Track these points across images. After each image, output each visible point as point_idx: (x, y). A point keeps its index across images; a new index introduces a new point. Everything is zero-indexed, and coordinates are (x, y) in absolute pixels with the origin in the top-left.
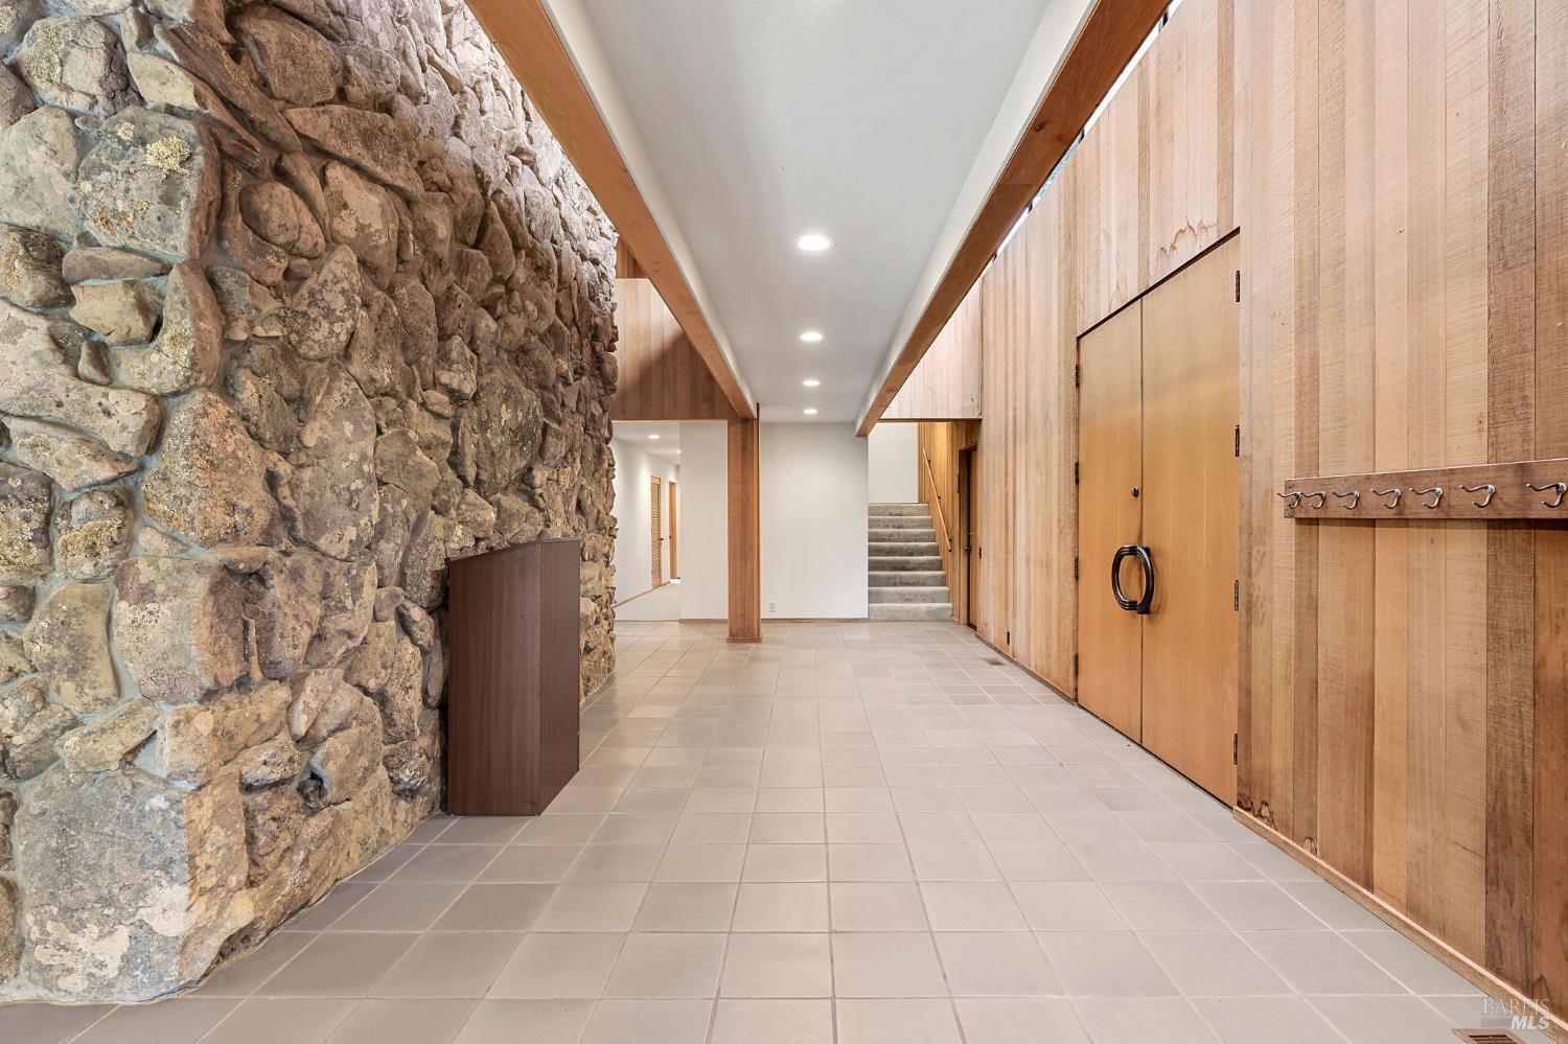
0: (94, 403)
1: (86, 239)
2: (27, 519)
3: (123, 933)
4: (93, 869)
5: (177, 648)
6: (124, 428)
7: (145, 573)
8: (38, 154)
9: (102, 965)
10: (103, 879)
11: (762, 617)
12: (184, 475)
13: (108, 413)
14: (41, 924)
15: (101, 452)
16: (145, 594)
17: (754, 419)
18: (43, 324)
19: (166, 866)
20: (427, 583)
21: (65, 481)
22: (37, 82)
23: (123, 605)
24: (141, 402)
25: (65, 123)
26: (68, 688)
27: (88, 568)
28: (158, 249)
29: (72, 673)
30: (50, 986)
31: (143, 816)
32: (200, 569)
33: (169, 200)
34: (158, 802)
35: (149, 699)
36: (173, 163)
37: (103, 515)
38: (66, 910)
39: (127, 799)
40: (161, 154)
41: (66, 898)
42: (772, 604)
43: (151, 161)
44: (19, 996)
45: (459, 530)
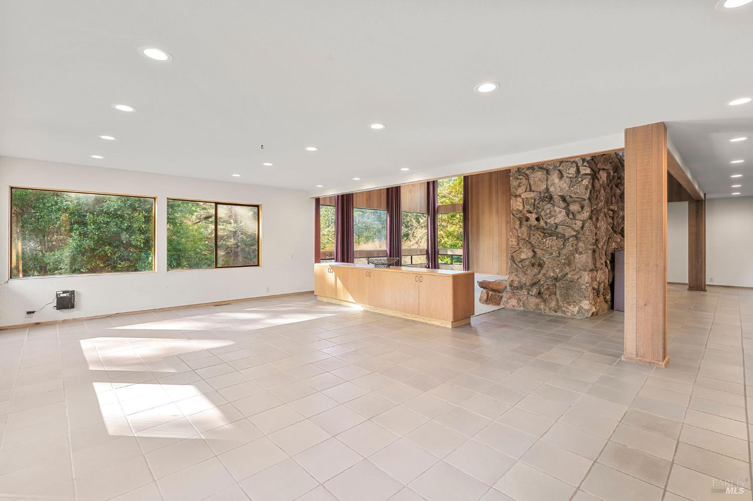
0: (573, 223)
1: (571, 197)
2: (562, 241)
3: (577, 307)
4: (572, 296)
5: (587, 262)
6: (578, 226)
7: (581, 250)
8: (565, 185)
9: (573, 312)
10: (574, 298)
11: (706, 284)
12: (587, 234)
13: (576, 224)
14: (563, 304)
15: (575, 230)
16: (581, 253)
17: (702, 200)
18: (565, 211)
19: (585, 297)
20: (610, 255)
21: (567, 235)
22: (563, 173)
23: (577, 255)
24: (581, 222)
25: (569, 179)
26: (568, 268)
27: (571, 249)
28: (584, 197)
29: (568, 265)
30: (565, 314)
31: (581, 289)
32: (590, 249)
33: (586, 189)
34: (584, 287)
35: (581, 270)
36: (587, 183)
37: (575, 240)
38: (568, 302)
39: (578, 286)
40: (585, 182)
41: (567, 300)
42: (711, 279)
43: (584, 183)
44: (560, 315)
45: (614, 244)
